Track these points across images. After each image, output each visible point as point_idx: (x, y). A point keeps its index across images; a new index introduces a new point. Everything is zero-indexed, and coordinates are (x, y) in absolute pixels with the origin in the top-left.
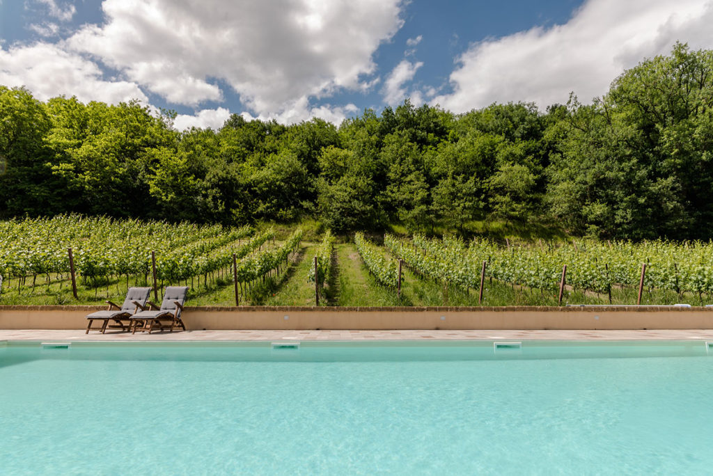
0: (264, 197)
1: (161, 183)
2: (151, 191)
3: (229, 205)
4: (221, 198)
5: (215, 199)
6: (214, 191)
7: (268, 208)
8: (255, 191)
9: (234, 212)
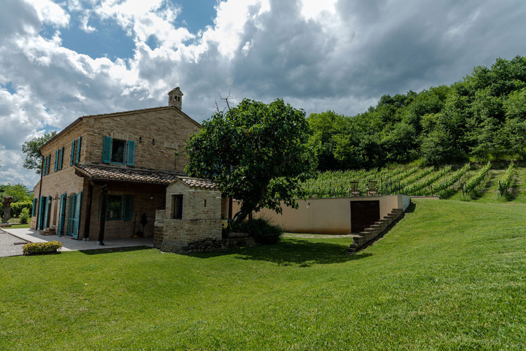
0: (390, 150)
1: (339, 152)
2: (335, 157)
3: (371, 157)
4: (366, 155)
5: (363, 155)
6: (363, 151)
7: (392, 156)
8: (385, 147)
9: (374, 160)
